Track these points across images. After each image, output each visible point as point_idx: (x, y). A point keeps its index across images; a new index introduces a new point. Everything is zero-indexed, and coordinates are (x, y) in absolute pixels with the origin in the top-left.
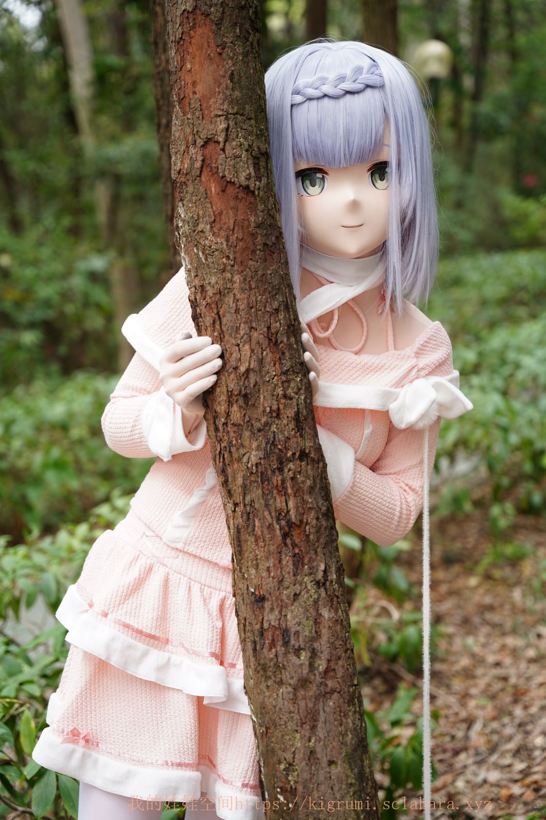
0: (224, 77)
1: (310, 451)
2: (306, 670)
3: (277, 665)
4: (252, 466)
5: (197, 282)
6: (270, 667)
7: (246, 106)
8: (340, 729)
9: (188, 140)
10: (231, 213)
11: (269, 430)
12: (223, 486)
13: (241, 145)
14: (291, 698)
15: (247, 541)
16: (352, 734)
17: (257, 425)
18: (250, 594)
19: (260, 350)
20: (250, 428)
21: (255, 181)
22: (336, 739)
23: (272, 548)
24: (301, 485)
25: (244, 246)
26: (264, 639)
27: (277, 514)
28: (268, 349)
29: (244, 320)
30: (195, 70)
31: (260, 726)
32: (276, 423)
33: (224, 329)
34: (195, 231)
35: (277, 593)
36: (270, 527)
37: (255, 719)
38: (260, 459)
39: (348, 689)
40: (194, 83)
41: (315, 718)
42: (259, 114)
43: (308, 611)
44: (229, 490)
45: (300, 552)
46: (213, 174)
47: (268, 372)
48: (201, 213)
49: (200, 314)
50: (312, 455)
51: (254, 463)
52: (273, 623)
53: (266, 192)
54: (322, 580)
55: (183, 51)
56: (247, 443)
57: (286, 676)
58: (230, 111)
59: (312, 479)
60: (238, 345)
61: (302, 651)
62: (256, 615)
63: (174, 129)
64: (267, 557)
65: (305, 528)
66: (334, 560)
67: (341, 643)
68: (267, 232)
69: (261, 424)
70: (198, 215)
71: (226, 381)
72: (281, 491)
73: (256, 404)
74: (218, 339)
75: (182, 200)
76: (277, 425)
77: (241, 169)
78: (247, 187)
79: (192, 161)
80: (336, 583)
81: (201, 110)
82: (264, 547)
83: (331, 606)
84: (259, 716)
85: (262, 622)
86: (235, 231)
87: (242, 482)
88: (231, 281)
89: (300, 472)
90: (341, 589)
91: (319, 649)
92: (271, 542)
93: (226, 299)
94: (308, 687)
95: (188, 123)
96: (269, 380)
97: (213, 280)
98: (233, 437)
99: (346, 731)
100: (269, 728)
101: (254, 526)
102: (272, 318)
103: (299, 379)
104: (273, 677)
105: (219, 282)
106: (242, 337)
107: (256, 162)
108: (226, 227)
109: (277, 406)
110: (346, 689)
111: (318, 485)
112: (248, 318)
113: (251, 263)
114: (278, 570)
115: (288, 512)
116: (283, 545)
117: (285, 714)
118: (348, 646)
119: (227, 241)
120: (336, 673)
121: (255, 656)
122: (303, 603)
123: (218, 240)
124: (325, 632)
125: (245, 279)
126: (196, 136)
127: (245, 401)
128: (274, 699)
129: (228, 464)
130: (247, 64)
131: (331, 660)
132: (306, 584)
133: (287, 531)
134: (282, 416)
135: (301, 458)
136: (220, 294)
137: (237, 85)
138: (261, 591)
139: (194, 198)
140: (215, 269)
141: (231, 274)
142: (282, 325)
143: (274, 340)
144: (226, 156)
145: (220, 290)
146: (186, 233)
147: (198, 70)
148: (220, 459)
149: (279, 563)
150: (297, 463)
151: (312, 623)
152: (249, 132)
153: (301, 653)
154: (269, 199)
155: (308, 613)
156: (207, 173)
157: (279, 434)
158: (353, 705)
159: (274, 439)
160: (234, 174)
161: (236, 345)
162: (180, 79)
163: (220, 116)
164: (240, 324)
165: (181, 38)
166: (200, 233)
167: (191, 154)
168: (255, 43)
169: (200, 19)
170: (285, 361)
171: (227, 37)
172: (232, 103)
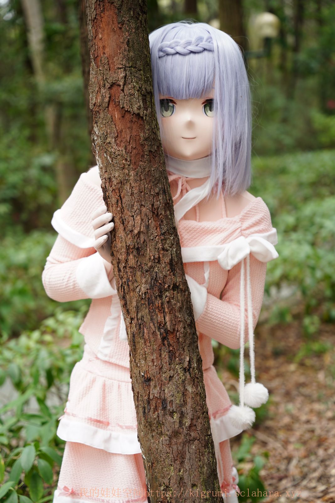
0: (123, 43)
1: (179, 284)
2: (177, 426)
3: (158, 423)
4: (142, 294)
5: (106, 176)
6: (154, 424)
7: (138, 62)
8: (199, 463)
9: (100, 84)
10: (128, 131)
11: (153, 271)
12: (124, 307)
13: (134, 87)
14: (167, 443)
15: (139, 343)
16: (207, 467)
17: (146, 268)
18: (141, 377)
19: (147, 219)
20: (141, 269)
21: (144, 110)
22: (197, 470)
23: (155, 347)
24: (174, 306)
25: (137, 152)
26: (150, 406)
27: (158, 325)
28: (152, 218)
29: (136, 200)
30: (104, 39)
31: (148, 462)
32: (158, 266)
33: (124, 206)
34: (105, 142)
35: (159, 376)
36: (154, 333)
37: (144, 457)
38: (147, 289)
39: (205, 437)
40: (104, 47)
41: (183, 456)
42: (146, 67)
43: (178, 387)
44: (127, 310)
45: (173, 350)
46: (116, 106)
47: (152, 234)
48: (109, 131)
49: (109, 196)
50: (181, 287)
51: (143, 292)
52: (156, 395)
53: (150, 118)
54: (187, 367)
55: (97, 26)
56: (139, 279)
57: (164, 429)
58: (127, 65)
59: (181, 302)
60: (133, 216)
61: (174, 413)
62: (145, 391)
63: (91, 76)
64: (152, 353)
65: (176, 334)
66: (195, 354)
67: (200, 408)
68: (151, 143)
69: (148, 267)
70: (107, 132)
71: (125, 239)
72: (161, 310)
73: (145, 254)
74: (120, 212)
75: (96, 123)
76: (158, 267)
77: (134, 103)
78: (138, 114)
79: (103, 97)
80: (196, 369)
81: (108, 64)
82: (150, 346)
83: (193, 384)
84: (147, 455)
85: (149, 395)
86: (131, 142)
87: (136, 305)
88: (128, 175)
89: (173, 298)
90: (200, 373)
91: (186, 412)
92: (154, 343)
93: (125, 186)
94: (179, 436)
95: (100, 73)
96: (153, 239)
97: (117, 174)
98: (130, 276)
99: (203, 465)
100: (154, 463)
101: (144, 332)
102: (154, 198)
103: (172, 238)
104: (156, 430)
105: (120, 176)
106: (136, 211)
107: (144, 98)
108: (124, 140)
109: (158, 256)
110: (203, 438)
111: (185, 306)
112: (139, 199)
113: (141, 163)
114: (159, 361)
115: (166, 323)
116: (162, 345)
117: (164, 454)
118: (204, 410)
119: (126, 149)
120: (196, 427)
121: (144, 417)
122: (175, 382)
123: (120, 148)
124: (189, 400)
125: (137, 174)
126: (105, 82)
127: (137, 252)
128: (157, 444)
129: (127, 293)
130: (138, 35)
131: (193, 419)
132: (177, 370)
133: (165, 336)
134: (161, 262)
135: (174, 289)
136: (121, 183)
137: (132, 48)
138: (148, 374)
139: (104, 121)
140: (118, 167)
141: (128, 170)
142: (161, 203)
143: (156, 213)
144: (124, 94)
145: (121, 181)
146: (99, 144)
147: (106, 38)
148: (121, 290)
149: (160, 356)
150: (171, 292)
151: (181, 395)
152: (140, 78)
153: (174, 415)
154: (153, 122)
155: (178, 389)
156: (113, 105)
157: (160, 273)
158: (208, 448)
159: (156, 277)
160: (130, 106)
161: (131, 216)
162: (94, 44)
163: (120, 68)
164: (134, 202)
165: (95, 18)
166: (108, 144)
167: (102, 93)
168: (143, 21)
169: (107, 6)
170: (163, 226)
171: (125, 17)
172: (128, 60)
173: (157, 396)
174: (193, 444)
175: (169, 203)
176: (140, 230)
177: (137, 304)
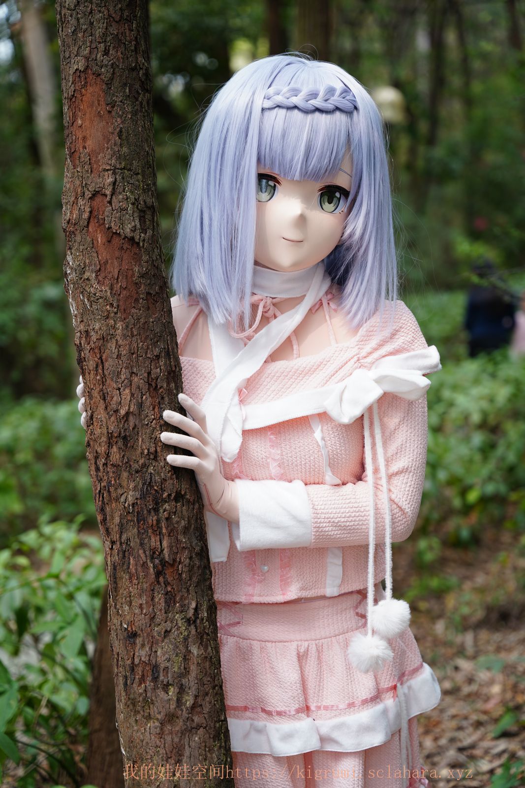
0: (113, 133)
1: (185, 492)
2: (173, 707)
3: (145, 700)
4: (129, 505)
5: (81, 327)
6: (139, 702)
7: (134, 162)
8: (204, 763)
9: (78, 192)
10: (116, 263)
11: (147, 471)
12: (102, 524)
13: (127, 199)
14: (158, 732)
15: (122, 579)
17: (135, 466)
18: (123, 630)
19: (140, 394)
20: (128, 469)
21: (140, 233)
23: (145, 586)
24: (176, 526)
25: (128, 294)
26: (135, 675)
27: (151, 553)
28: (148, 393)
29: (125, 365)
30: (85, 126)
31: (128, 761)
32: (154, 465)
33: (106, 373)
34: (81, 278)
35: (149, 629)
36: (144, 565)
37: (124, 752)
38: (137, 499)
39: (215, 724)
40: (84, 139)
41: (180, 752)
42: (146, 170)
43: (177, 647)
44: (107, 528)
45: (172, 590)
46: (100, 225)
47: (147, 416)
48: (87, 261)
49: (85, 358)
50: (188, 497)
51: (130, 503)
52: (143, 659)
53: (150, 244)
54: (193, 618)
55: (75, 107)
56: (125, 484)
57: (154, 710)
58: (118, 166)
59: (186, 519)
60: (119, 389)
61: (170, 687)
62: (127, 651)
63: (65, 180)
64: (141, 594)
65: (178, 567)
66: (206, 598)
67: (209, 679)
68: (151, 281)
69: (139, 465)
70: (85, 263)
71: (107, 423)
72: (156, 531)
73: (135, 446)
74: (100, 382)
75: (70, 249)
77: (126, 221)
78: (132, 239)
79: (81, 212)
80: (206, 621)
81: (90, 164)
82: (138, 585)
83: (201, 643)
84: (127, 751)
85: (134, 658)
86: (119, 280)
87: (119, 521)
88: (114, 327)
89: (175, 512)
90: (211, 627)
91: (187, 685)
92: (144, 580)
93: (109, 344)
94: (175, 721)
95: (78, 175)
96: (148, 424)
97: (97, 326)
98: (111, 477)
100: (136, 762)
101: (129, 563)
102: (152, 364)
104: (141, 712)
105: (102, 328)
106: (123, 382)
107: (142, 215)
108: (110, 276)
109: (154, 449)
110: (212, 725)
111: (193, 526)
112: (129, 364)
113: (133, 311)
114: (149, 608)
115: (162, 551)
116: (155, 583)
117: (151, 748)
118: (216, 682)
119: (111, 289)
120: (203, 708)
121: (125, 690)
122: (173, 640)
123: (103, 288)
124: (193, 668)
125: (127, 326)
126: (85, 189)
127: (124, 443)
128: (142, 733)
129: (107, 504)
130: (136, 123)
131: (198, 696)
132: (177, 621)
133: (161, 569)
134: (159, 458)
135: (176, 499)
136: (104, 339)
137: (125, 142)
138: (133, 627)
139: (81, 247)
140: (99, 316)
141: (114, 321)
142: (162, 371)
143: (154, 385)
144: (112, 208)
145: (103, 336)
146: (73, 279)
147: (88, 125)
148: (99, 498)
149: (152, 600)
150: (172, 504)
151: (181, 659)
152: (136, 186)
153: (170, 689)
154: (154, 251)
155: (178, 650)
156: (95, 224)
157: (156, 475)
158: (218, 740)
159: (151, 480)
160: (120, 226)
161: (117, 389)
162: (71, 134)
163: (108, 170)
164: (121, 369)
165: (73, 96)
166: (86, 281)
167: (79, 205)
168: (145, 103)
169: (91, 78)
170: (164, 405)
171: (117, 96)
172: (120, 158)
173: (145, 660)
174: (196, 733)
175: (174, 372)
176: (129, 409)
177: (120, 521)
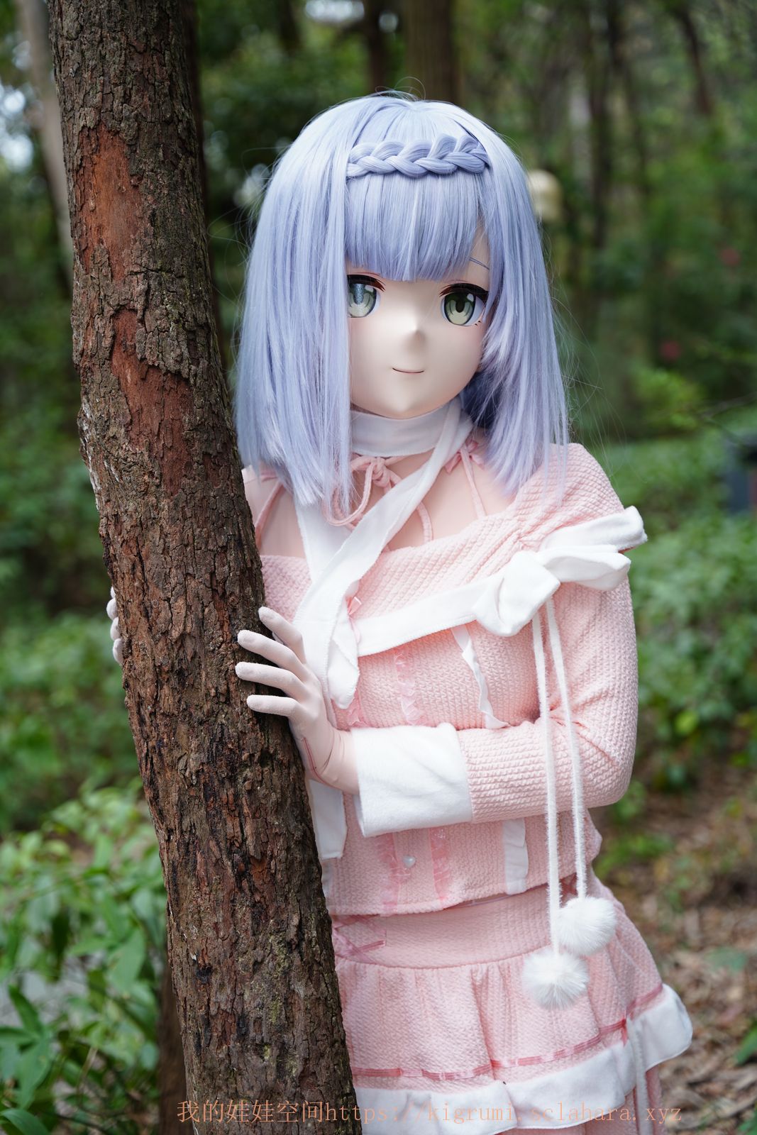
0: (142, 218)
1: (276, 750)
2: (271, 1076)
3: (229, 1070)
4: (191, 774)
5: (109, 509)
6: (220, 1072)
7: (175, 259)
9: (93, 308)
10: (155, 411)
11: (216, 721)
12: (152, 804)
13: (167, 315)
15: (186, 885)
17: (198, 715)
18: (191, 964)
19: (200, 606)
20: (187, 719)
21: (190, 364)
23: (221, 895)
24: (263, 801)
25: (175, 456)
26: (211, 1031)
27: (228, 844)
28: (212, 604)
29: (175, 563)
30: (100, 209)
32: (225, 711)
33: (148, 576)
34: (105, 436)
35: (230, 961)
36: (218, 863)
38: (202, 764)
39: (336, 1100)
40: (100, 228)
42: (194, 270)
43: (274, 986)
44: (160, 811)
45: (262, 900)
46: (128, 356)
47: (212, 638)
48: (112, 410)
49: (115, 556)
50: (279, 756)
51: (193, 771)
52: (223, 1007)
53: (205, 380)
54: (295, 940)
55: (84, 182)
56: (183, 742)
57: (242, 1085)
58: (151, 267)
59: (279, 791)
60: (168, 600)
61: (266, 1048)
62: (199, 996)
63: (75, 292)
64: (215, 909)
65: (269, 864)
66: (314, 908)
67: (324, 1032)
68: (209, 436)
69: (203, 713)
70: (108, 414)
71: (152, 652)
72: (234, 811)
73: (196, 684)
74: (140, 591)
75: (86, 393)
76: (227, 713)
77: (168, 348)
78: (178, 374)
79: (99, 337)
80: (316, 944)
81: (109, 265)
82: (210, 894)
83: (309, 978)
85: (209, 1006)
86: (161, 436)
87: (177, 799)
88: (156, 507)
89: (261, 781)
90: (324, 952)
91: (291, 1043)
92: (220, 886)
93: (151, 533)
94: (276, 1099)
95: (93, 283)
96: (214, 649)
97: (131, 507)
98: (163, 733)
101: (196, 862)
102: (216, 559)
104: (224, 1088)
105: (139, 510)
106: (174, 588)
107: (191, 337)
108: (147, 430)
109: (226, 687)
110: (332, 1101)
111: (289, 800)
112: (182, 561)
113: (185, 481)
114: (229, 928)
115: (244, 840)
116: (236, 890)
118: (336, 1036)
119: (150, 450)
120: (317, 1078)
121: (199, 1056)
122: (267, 976)
123: (137, 449)
124: (299, 1016)
125: (176, 505)
126: (103, 303)
127: (180, 680)
129: (159, 773)
130: (176, 201)
131: (309, 1059)
132: (272, 946)
133: (243, 868)
134: (234, 701)
135: (262, 762)
136: (142, 526)
137: (161, 230)
138: (206, 958)
139: (102, 390)
140: (134, 492)
141: (156, 498)
142: (232, 569)
143: (220, 591)
144: (146, 329)
145: (140, 520)
146: (93, 439)
147: (105, 208)
148: (146, 765)
149: (232, 916)
150: (257, 768)
151: (281, 1004)
152: (181, 295)
153: (265, 1051)
154: (211, 391)
155: (274, 990)
156: (121, 354)
157: (230, 727)
159: (223, 735)
160: (158, 355)
161: (165, 600)
162: (80, 222)
163: (136, 273)
164: (170, 569)
165: (80, 166)
166: (111, 440)
167: (96, 327)
168: (188, 171)
169: (106, 138)
170: (237, 621)
171: (145, 163)
172: (154, 254)
173: (226, 1008)
175: (250, 570)
176: (184, 629)
177: (179, 798)
